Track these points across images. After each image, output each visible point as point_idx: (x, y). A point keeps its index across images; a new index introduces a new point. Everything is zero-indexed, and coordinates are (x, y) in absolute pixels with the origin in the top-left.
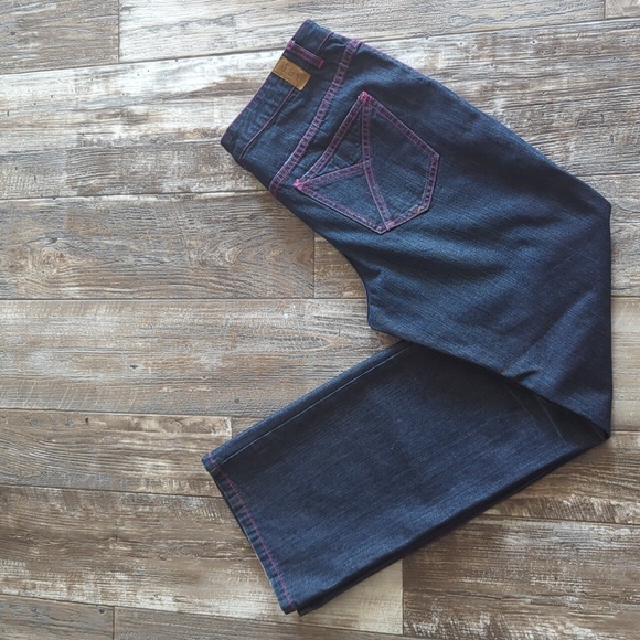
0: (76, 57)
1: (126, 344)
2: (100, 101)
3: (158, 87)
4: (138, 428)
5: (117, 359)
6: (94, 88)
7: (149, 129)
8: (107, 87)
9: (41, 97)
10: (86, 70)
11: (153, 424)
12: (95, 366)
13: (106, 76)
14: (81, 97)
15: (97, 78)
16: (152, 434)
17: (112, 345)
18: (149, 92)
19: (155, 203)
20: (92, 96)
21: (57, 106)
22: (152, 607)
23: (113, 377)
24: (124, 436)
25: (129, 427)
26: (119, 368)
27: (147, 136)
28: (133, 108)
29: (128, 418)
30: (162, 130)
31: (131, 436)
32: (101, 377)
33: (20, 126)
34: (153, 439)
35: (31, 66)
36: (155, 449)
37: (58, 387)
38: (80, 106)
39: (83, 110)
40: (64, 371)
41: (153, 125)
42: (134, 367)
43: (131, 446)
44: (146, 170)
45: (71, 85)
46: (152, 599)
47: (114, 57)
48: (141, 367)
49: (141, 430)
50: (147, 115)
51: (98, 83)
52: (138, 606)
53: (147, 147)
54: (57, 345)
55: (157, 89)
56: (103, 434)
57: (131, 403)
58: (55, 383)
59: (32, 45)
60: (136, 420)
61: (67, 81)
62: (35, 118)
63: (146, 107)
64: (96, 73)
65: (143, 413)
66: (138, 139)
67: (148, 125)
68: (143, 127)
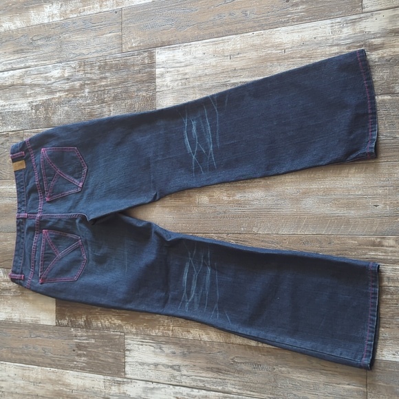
0: (332, 12)
1: (370, 192)
2: (349, 39)
3: (391, 25)
4: (380, 245)
5: (364, 201)
6: (345, 30)
7: (385, 53)
8: (354, 29)
9: (307, 39)
10: (339, 20)
11: (392, 242)
12: (348, 206)
13: (354, 22)
14: (336, 37)
15: (347, 23)
16: (391, 249)
17: (360, 193)
18: (385, 29)
19: (390, 100)
20: (343, 36)
21: (319, 44)
22: (394, 360)
23: (362, 213)
24: (371, 250)
25: (374, 244)
26: (366, 207)
27: (383, 57)
28: (373, 40)
29: (373, 239)
30: (394, 52)
31: (375, 250)
32: (353, 213)
33: (293, 58)
34: (391, 252)
35: (301, 20)
36: (394, 258)
37: (323, 220)
38: (335, 43)
39: (337, 45)
40: (326, 210)
41: (388, 50)
42: (376, 206)
43: (376, 257)
44: (383, 79)
45: (328, 30)
46: (394, 355)
47: (359, 9)
48: (381, 206)
49: (383, 246)
50: (383, 44)
51: (347, 27)
52: (384, 359)
53: (384, 65)
54: (321, 193)
55: (390, 27)
56: (356, 249)
57: (374, 229)
58: (320, 217)
59: (301, 7)
60: (379, 240)
61: (325, 28)
62: (304, 52)
63: (383, 39)
64: (346, 20)
65: (384, 235)
66: (377, 60)
67: (384, 51)
68: (380, 52)
